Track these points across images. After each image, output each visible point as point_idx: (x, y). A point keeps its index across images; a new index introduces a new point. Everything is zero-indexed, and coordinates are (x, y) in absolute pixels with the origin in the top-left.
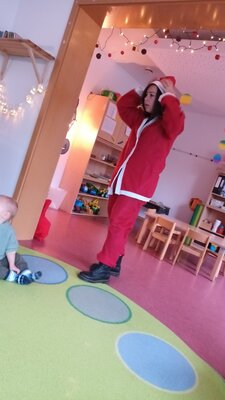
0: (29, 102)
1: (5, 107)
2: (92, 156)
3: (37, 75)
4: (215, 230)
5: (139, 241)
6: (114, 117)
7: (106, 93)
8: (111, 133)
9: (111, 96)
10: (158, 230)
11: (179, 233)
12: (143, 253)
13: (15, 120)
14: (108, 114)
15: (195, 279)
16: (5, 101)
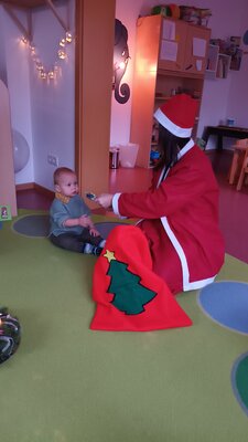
0: (62, 57)
1: (42, 71)
2: (157, 95)
3: (61, 22)
5: (231, 182)
6: (173, 38)
7: (155, 11)
8: (174, 59)
9: (163, 13)
12: (237, 195)
13: (56, 83)
14: (164, 36)
16: (40, 65)
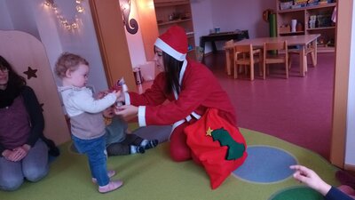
0: (80, 11)
1: (67, 24)
2: (159, 22)
4: (294, 30)
5: (229, 73)
10: (240, 56)
11: (258, 51)
13: (79, 31)
15: (287, 82)
